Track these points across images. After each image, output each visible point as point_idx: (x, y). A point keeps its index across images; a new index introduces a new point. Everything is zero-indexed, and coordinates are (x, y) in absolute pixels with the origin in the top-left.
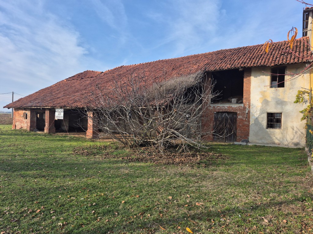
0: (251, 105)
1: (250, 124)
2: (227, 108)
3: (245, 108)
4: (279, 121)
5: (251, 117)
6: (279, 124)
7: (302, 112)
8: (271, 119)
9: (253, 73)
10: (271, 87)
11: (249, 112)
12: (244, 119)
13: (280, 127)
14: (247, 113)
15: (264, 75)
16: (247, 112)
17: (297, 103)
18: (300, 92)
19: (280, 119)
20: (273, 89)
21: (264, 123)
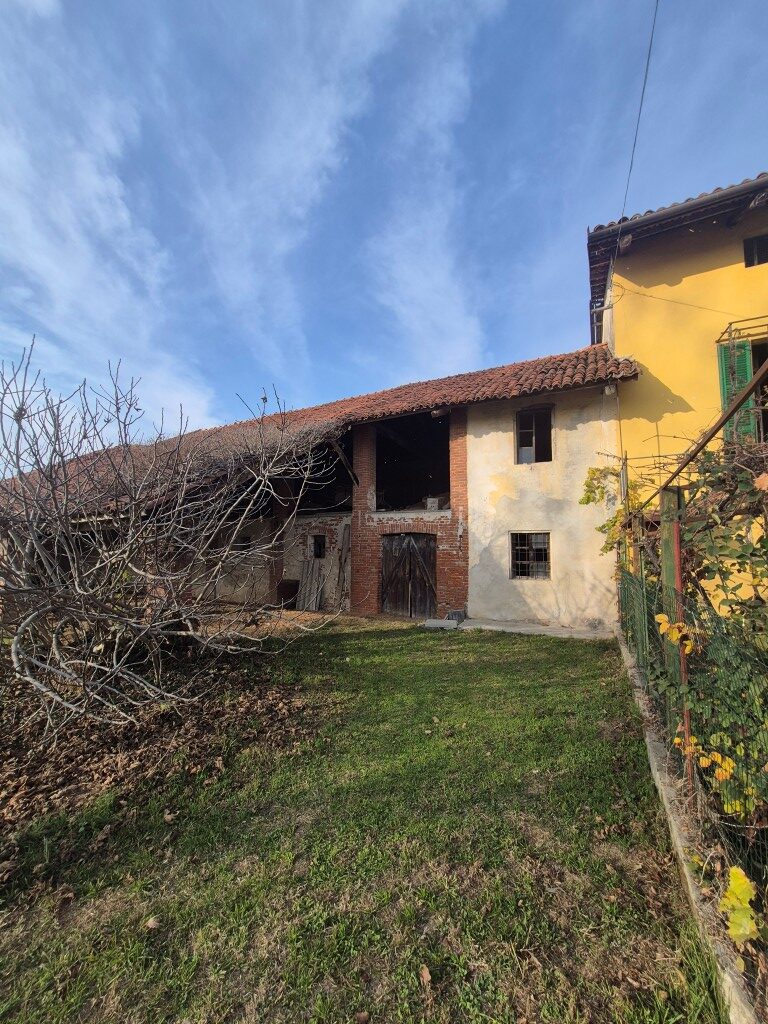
0: (470, 512)
1: (470, 568)
2: (410, 522)
3: (455, 521)
4: (543, 555)
5: (470, 546)
6: (542, 563)
7: (602, 529)
8: (522, 550)
9: (470, 427)
10: (519, 461)
11: (466, 531)
12: (455, 552)
13: (546, 574)
14: (461, 536)
15: (498, 429)
16: (460, 532)
17: (587, 503)
18: (593, 471)
19: (545, 550)
20: (524, 467)
21: (506, 561)
